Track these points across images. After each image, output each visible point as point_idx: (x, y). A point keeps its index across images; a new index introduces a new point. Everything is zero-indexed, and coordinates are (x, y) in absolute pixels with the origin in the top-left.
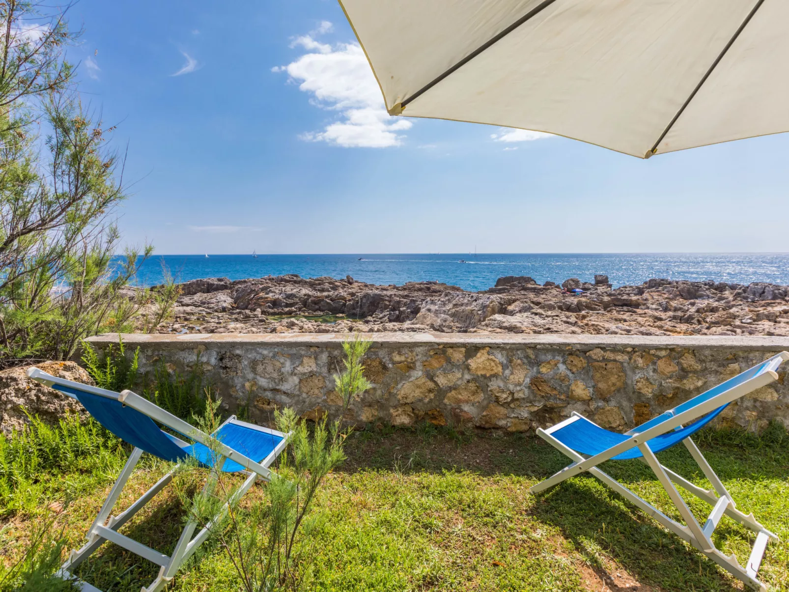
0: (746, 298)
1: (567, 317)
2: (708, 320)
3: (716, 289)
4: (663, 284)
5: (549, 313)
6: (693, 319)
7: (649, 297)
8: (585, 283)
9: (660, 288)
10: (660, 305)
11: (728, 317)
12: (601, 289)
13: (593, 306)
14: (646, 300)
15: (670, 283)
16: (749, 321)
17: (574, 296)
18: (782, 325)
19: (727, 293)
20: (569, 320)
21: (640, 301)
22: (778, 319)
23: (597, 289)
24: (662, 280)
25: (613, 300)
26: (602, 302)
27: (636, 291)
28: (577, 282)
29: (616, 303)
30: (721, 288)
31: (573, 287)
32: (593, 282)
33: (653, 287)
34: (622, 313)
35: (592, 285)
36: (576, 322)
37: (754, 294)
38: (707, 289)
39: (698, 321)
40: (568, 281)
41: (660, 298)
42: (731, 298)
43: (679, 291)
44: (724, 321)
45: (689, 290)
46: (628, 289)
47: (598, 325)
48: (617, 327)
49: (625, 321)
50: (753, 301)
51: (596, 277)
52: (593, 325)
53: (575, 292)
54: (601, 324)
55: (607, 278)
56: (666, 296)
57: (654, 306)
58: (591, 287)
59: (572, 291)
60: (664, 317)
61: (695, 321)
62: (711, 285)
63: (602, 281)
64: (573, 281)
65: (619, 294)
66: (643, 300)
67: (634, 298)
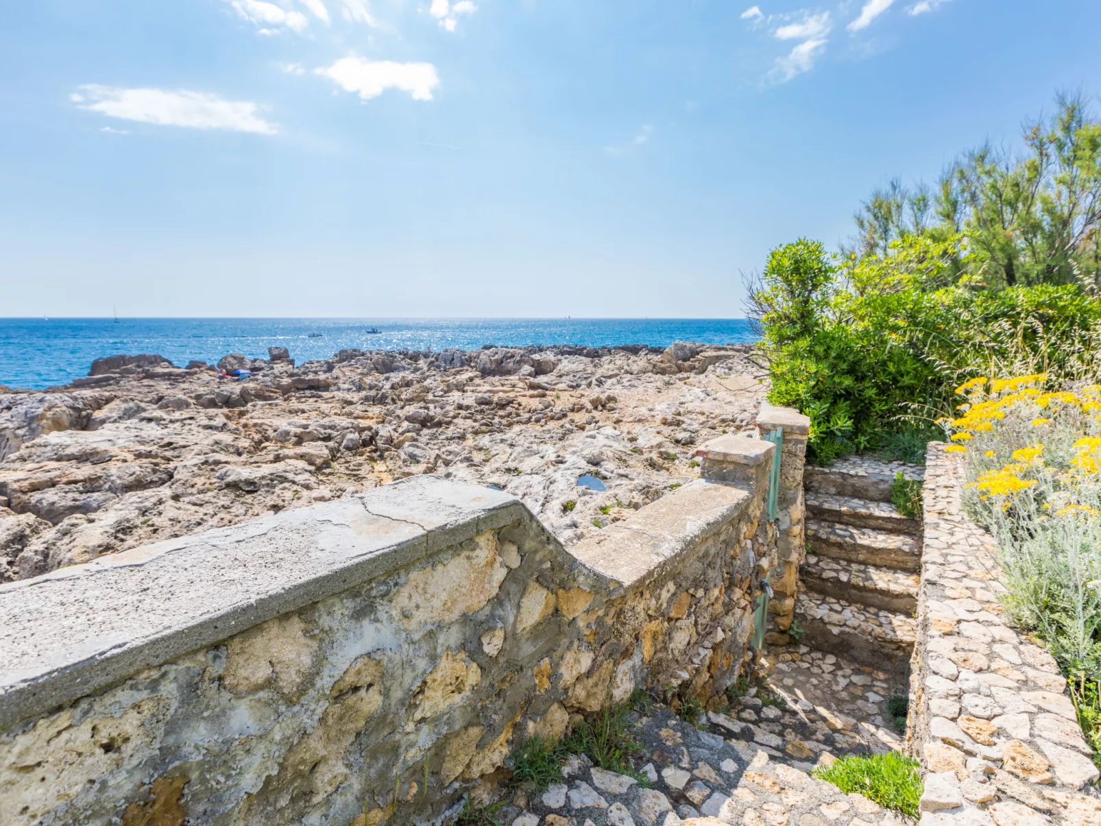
0: (438, 367)
1: (210, 419)
2: (403, 397)
3: (411, 359)
4: (356, 356)
5: (177, 415)
6: (387, 398)
7: (340, 375)
8: (255, 360)
9: (353, 362)
10: (353, 383)
11: (422, 392)
12: (279, 367)
13: (267, 394)
14: (337, 378)
15: (363, 354)
16: (441, 393)
17: (238, 380)
18: (469, 394)
19: (422, 363)
20: (212, 423)
21: (330, 380)
22: (466, 388)
23: (272, 368)
24: (355, 350)
25: (294, 382)
26: (279, 387)
27: (325, 368)
28: (241, 360)
29: (300, 386)
30: (415, 357)
31: (236, 367)
32: (267, 358)
33: (344, 360)
34: (303, 400)
35: (265, 362)
36: (225, 424)
37: (445, 363)
38: (402, 359)
39: (393, 400)
40: (226, 358)
41: (353, 374)
42: (425, 368)
43: (374, 364)
44: (417, 396)
45: (383, 362)
46: (316, 365)
47: (263, 424)
48: (289, 424)
49: (303, 412)
50: (445, 371)
51: (270, 350)
52: (255, 425)
53: (238, 375)
54: (267, 421)
55: (286, 351)
56: (359, 371)
57: (346, 386)
58: (263, 365)
59: (233, 374)
60: (355, 400)
61: (389, 400)
62: (405, 354)
63: (280, 356)
64: (235, 358)
65: (304, 373)
66: (333, 378)
67: (322, 376)
